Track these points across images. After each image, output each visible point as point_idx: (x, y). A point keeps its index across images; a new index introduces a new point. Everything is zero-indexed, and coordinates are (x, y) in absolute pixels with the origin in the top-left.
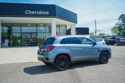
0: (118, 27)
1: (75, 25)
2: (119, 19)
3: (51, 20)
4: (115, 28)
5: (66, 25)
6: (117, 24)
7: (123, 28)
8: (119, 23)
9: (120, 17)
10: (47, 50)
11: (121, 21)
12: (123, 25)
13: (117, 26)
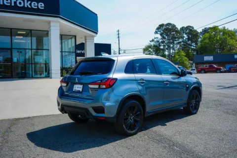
0: (154, 46)
1: (94, 36)
2: (156, 33)
3: (49, 23)
4: (150, 47)
5: (75, 36)
6: (153, 40)
7: (162, 47)
8: (155, 40)
9: (158, 29)
10: (99, 88)
11: (159, 36)
12: (163, 42)
13: (152, 44)
